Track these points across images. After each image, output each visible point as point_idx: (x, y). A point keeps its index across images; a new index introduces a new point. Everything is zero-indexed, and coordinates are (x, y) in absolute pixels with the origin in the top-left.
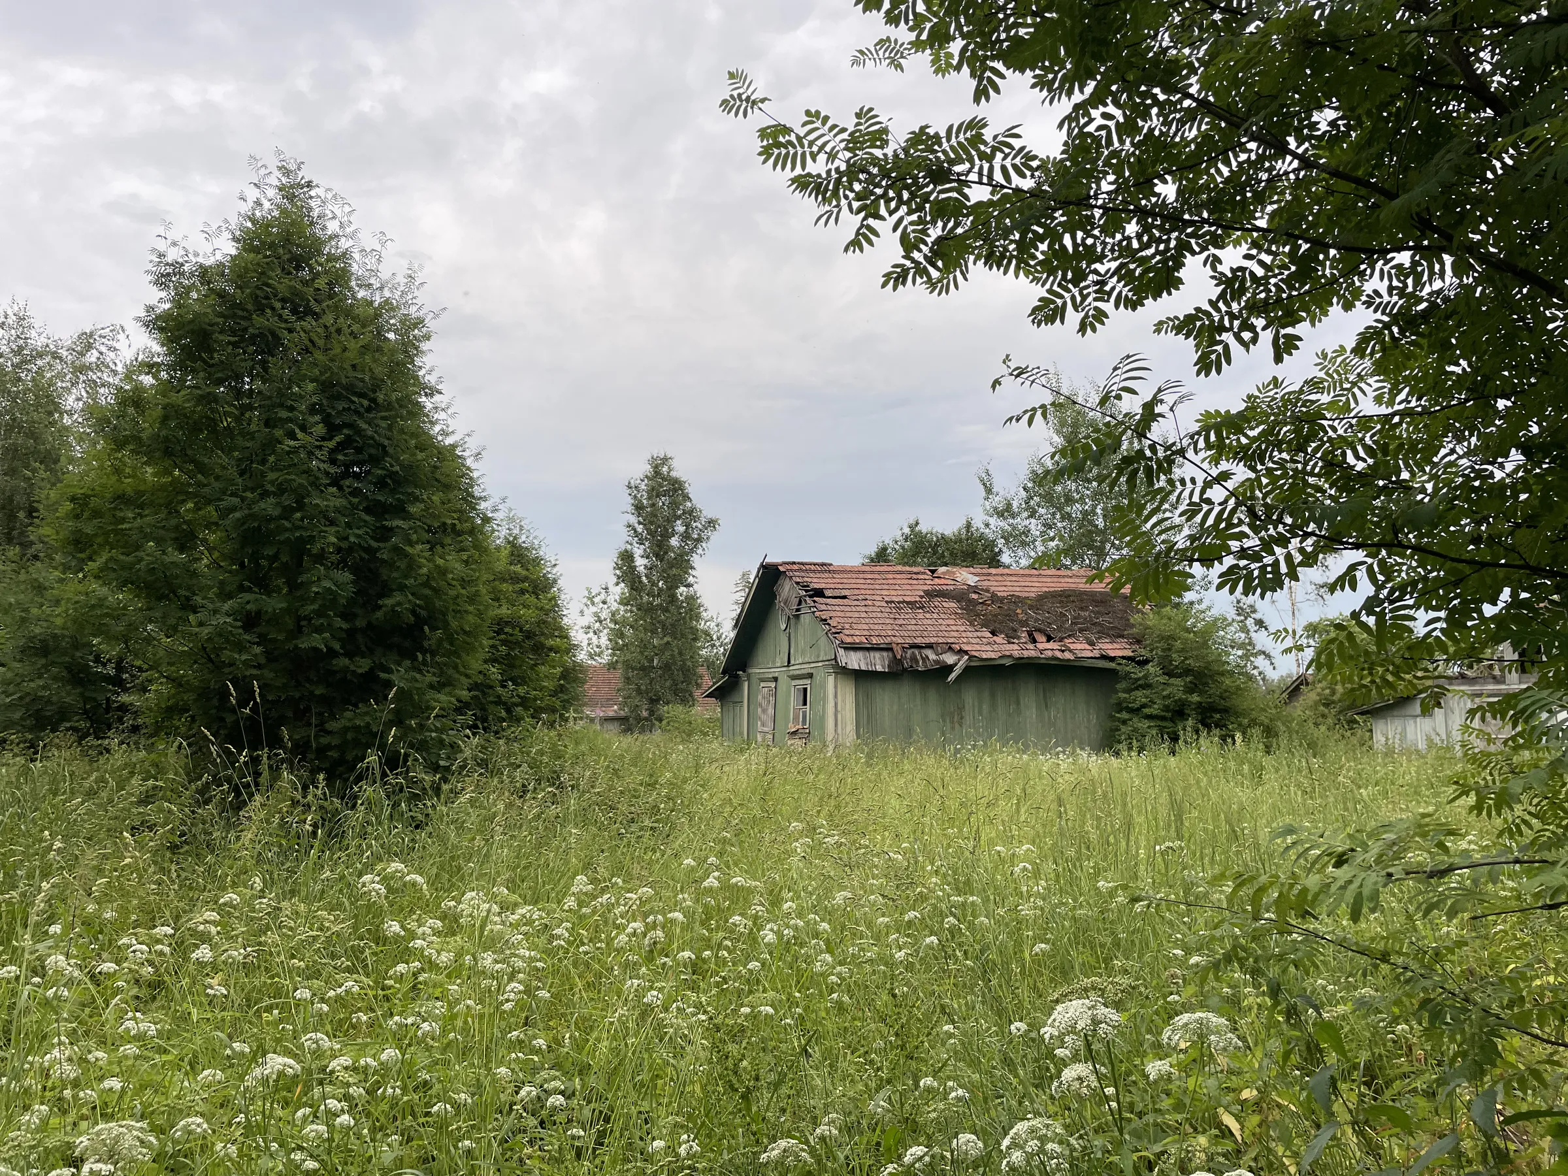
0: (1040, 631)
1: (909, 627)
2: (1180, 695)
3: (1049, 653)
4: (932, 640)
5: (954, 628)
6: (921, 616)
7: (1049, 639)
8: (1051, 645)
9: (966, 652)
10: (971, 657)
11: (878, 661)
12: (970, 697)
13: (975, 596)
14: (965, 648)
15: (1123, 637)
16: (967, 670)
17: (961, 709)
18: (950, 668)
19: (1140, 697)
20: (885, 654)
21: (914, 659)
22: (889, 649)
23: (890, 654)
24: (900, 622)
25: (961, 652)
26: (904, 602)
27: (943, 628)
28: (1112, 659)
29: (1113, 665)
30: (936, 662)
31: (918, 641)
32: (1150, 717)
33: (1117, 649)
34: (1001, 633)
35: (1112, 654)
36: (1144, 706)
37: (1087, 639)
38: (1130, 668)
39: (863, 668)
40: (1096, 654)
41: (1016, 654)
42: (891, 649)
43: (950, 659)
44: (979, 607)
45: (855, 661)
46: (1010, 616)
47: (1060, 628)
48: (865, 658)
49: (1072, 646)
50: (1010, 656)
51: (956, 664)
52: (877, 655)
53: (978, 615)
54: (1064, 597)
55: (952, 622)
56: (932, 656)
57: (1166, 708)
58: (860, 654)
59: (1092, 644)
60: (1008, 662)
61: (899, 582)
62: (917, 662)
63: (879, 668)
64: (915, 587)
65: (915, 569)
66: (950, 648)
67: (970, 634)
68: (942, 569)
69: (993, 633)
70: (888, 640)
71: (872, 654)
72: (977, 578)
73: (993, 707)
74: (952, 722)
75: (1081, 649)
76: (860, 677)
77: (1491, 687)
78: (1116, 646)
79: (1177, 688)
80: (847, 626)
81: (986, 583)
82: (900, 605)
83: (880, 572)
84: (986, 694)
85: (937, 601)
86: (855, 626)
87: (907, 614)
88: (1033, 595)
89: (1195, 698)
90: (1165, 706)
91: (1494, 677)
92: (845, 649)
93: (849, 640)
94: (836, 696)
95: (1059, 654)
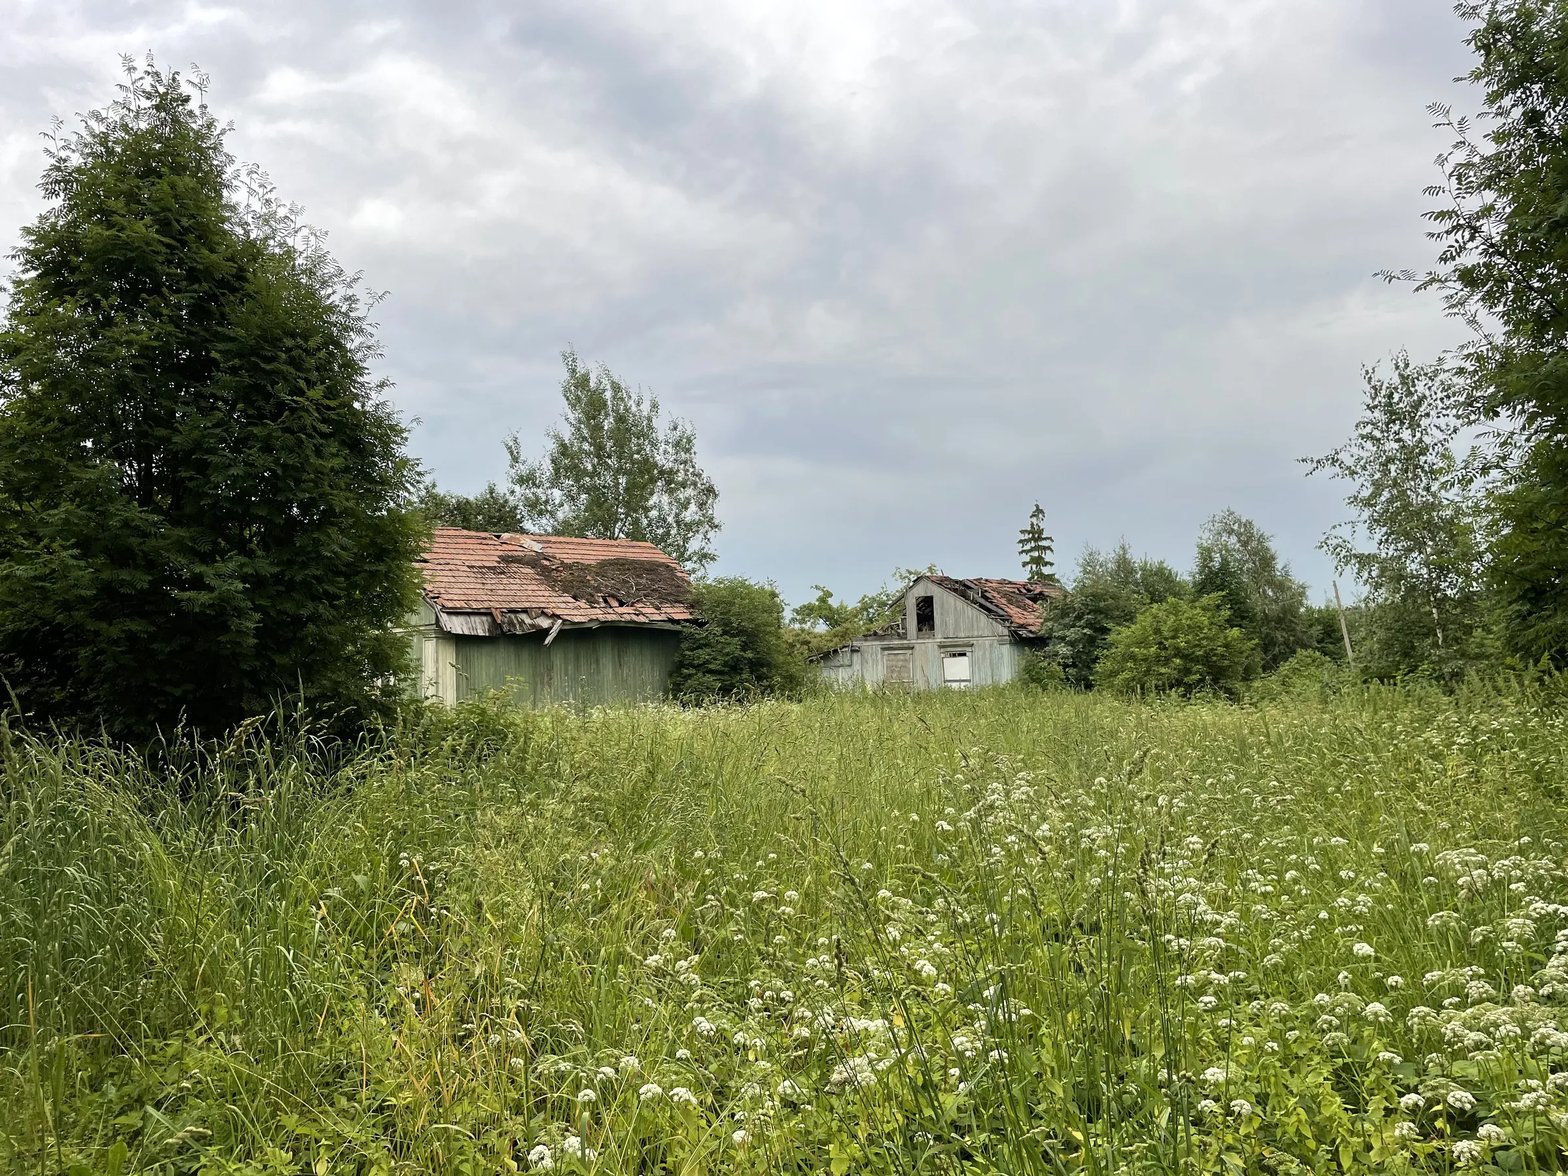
0: (613, 596)
1: (500, 592)
2: (738, 653)
3: (628, 617)
4: (527, 605)
5: (539, 593)
6: (505, 581)
7: (621, 604)
8: (624, 609)
9: (558, 617)
10: (564, 620)
11: (479, 627)
12: (557, 660)
13: (546, 563)
14: (558, 612)
15: (680, 602)
16: (561, 632)
17: (550, 669)
18: (546, 632)
19: (703, 654)
20: (484, 618)
21: (511, 623)
22: (488, 613)
23: (489, 619)
24: (489, 587)
25: (555, 616)
26: (484, 567)
27: (530, 593)
28: (678, 622)
29: (679, 628)
30: (533, 626)
31: (513, 605)
32: (711, 672)
33: (679, 613)
34: (582, 598)
35: (676, 617)
36: (707, 662)
37: (652, 604)
38: (693, 629)
39: (467, 633)
40: (664, 617)
41: (602, 618)
42: (490, 614)
43: (545, 623)
44: (554, 574)
45: (457, 625)
46: (584, 582)
47: (628, 594)
48: (467, 623)
49: (644, 611)
50: (597, 620)
51: (551, 628)
52: (477, 619)
53: (555, 581)
54: (621, 565)
55: (535, 588)
56: (528, 621)
57: (725, 664)
58: (461, 619)
59: (658, 609)
60: (595, 626)
61: (471, 547)
62: (514, 626)
63: (481, 633)
64: (488, 552)
65: (483, 534)
66: (543, 613)
67: (556, 600)
68: (505, 536)
69: (574, 597)
70: (486, 605)
71: (473, 618)
72: (541, 546)
73: (577, 667)
74: (542, 683)
75: (649, 613)
76: (461, 641)
77: (896, 642)
78: (676, 610)
79: (734, 646)
80: (442, 591)
81: (549, 550)
82: (483, 570)
83: (449, 536)
84: (571, 656)
85: (514, 567)
86: (450, 591)
87: (492, 580)
88: (593, 562)
89: (749, 654)
90: (726, 662)
91: (899, 635)
92: (448, 613)
93: (449, 604)
94: (437, 661)
95: (635, 618)
